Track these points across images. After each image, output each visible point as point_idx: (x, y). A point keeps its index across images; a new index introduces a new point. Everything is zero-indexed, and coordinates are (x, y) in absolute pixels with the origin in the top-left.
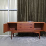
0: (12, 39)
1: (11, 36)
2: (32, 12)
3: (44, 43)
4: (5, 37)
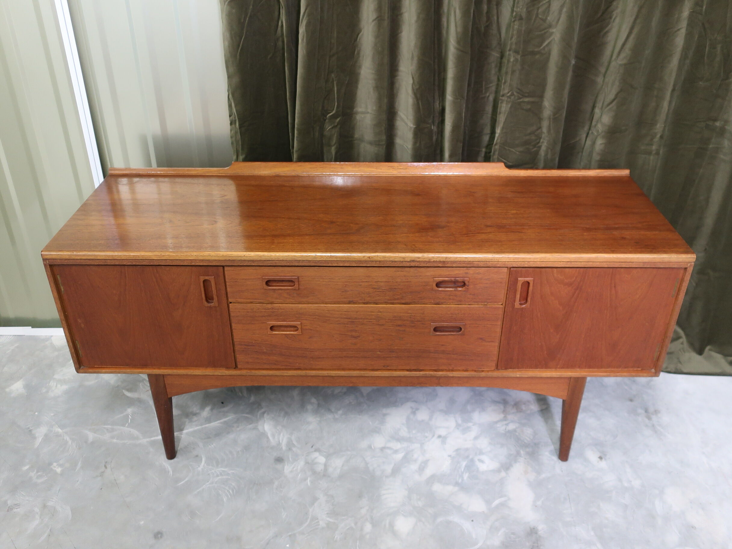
0: (171, 454)
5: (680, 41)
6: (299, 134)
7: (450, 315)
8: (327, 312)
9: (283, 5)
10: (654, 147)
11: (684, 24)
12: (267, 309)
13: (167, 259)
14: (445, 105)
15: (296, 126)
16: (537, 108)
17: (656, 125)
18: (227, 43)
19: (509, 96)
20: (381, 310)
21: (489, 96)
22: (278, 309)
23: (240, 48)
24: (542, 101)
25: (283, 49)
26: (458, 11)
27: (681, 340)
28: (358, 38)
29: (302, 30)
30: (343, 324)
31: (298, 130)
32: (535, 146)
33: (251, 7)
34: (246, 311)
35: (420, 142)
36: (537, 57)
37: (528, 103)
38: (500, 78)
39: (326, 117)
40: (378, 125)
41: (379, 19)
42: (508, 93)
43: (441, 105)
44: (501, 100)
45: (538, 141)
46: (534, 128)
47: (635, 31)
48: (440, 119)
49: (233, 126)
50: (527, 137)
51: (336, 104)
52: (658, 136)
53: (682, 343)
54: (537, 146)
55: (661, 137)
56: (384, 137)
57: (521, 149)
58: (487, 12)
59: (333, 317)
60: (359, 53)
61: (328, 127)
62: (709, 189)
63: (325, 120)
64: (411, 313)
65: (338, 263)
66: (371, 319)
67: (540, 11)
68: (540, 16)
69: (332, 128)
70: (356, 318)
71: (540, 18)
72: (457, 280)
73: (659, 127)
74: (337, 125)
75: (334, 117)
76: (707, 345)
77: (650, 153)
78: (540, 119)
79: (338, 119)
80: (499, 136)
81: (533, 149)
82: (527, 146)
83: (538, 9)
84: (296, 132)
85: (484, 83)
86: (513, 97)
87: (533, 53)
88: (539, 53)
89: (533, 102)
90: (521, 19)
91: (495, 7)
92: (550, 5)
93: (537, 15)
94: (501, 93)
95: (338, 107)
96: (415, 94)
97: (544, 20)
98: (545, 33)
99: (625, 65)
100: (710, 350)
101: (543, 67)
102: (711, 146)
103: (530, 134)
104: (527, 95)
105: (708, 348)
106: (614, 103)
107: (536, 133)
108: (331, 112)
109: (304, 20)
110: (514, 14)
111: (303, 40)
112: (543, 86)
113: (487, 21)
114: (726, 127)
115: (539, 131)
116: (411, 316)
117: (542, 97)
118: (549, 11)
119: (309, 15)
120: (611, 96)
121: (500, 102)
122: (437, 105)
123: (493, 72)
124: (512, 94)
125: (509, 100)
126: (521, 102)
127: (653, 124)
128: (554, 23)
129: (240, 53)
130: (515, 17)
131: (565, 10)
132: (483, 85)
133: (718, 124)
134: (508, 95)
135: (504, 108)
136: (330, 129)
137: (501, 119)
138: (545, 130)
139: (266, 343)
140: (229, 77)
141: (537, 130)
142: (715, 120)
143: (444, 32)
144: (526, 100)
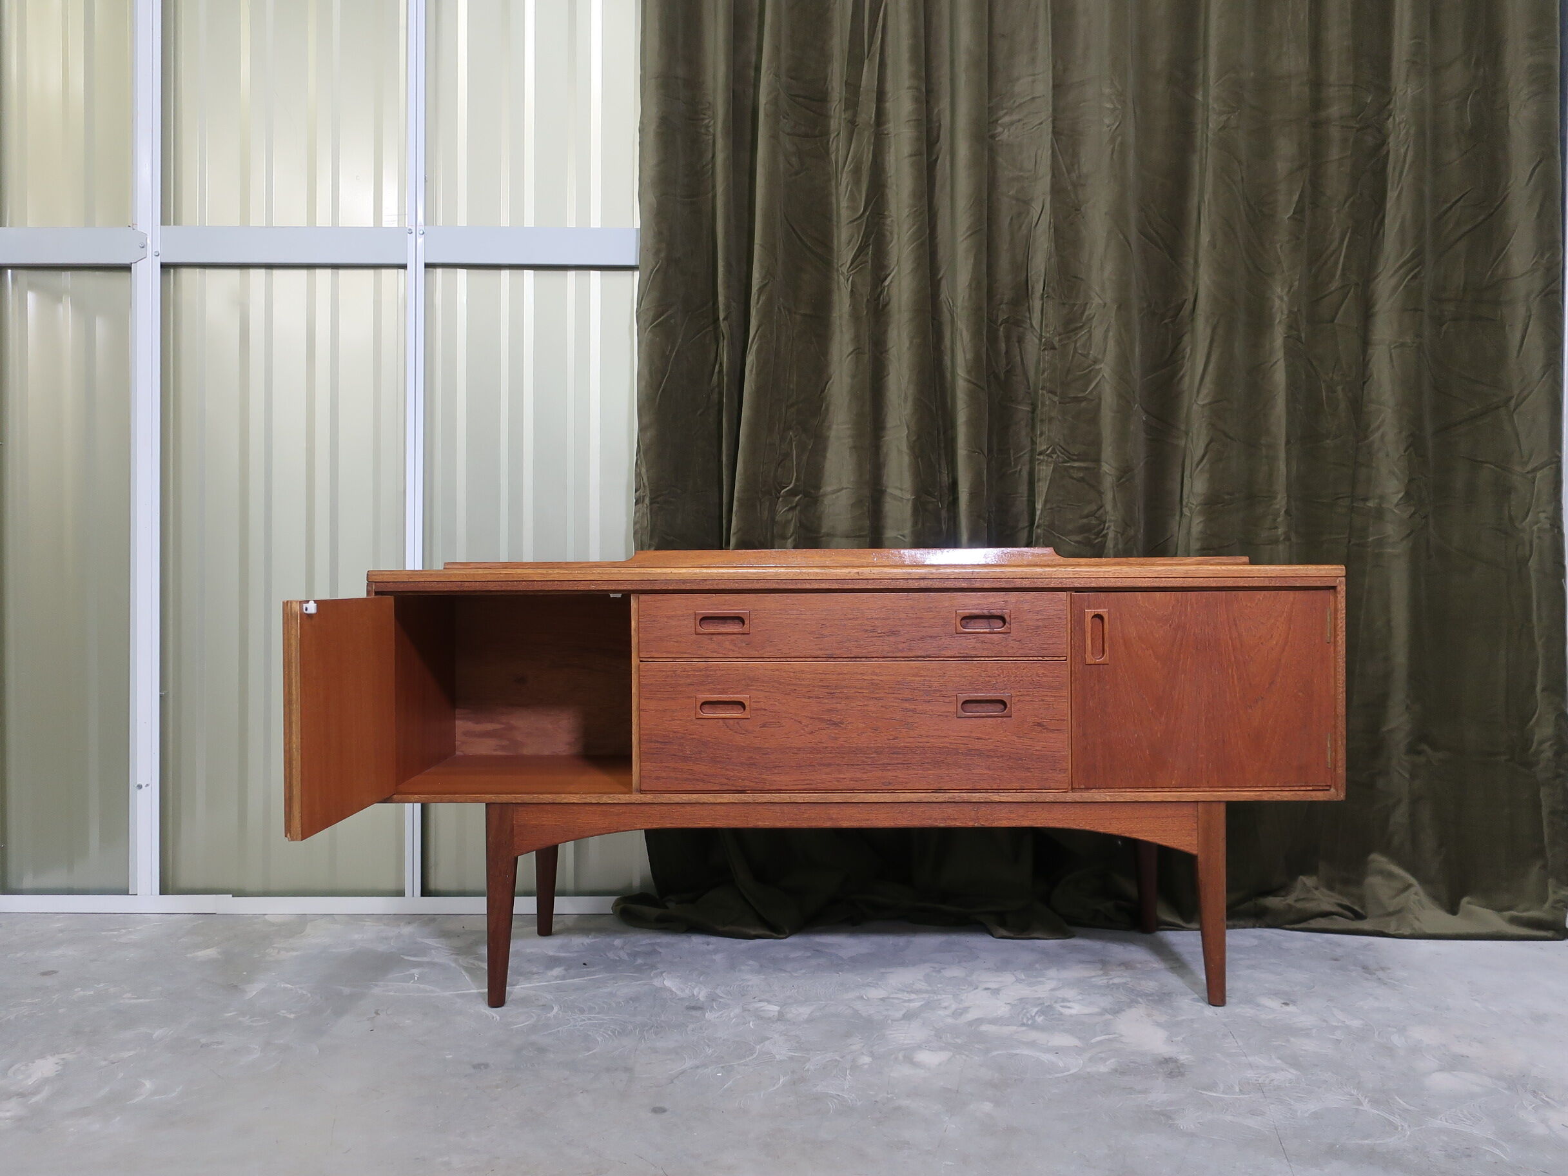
0: (497, 997)
1: (479, 905)
2: (1023, 292)
3: (1334, 1099)
4: (316, 938)
5: (1280, 376)
6: (741, 505)
7: (987, 679)
8: (792, 674)
9: (724, 331)
10: (1280, 531)
11: (1279, 356)
12: (697, 671)
13: (553, 579)
14: (957, 475)
15: (736, 495)
16: (1092, 480)
17: (1275, 498)
18: (643, 383)
19: (1050, 453)
20: (877, 671)
21: (1021, 470)
22: (715, 671)
23: (661, 389)
24: (1100, 467)
25: (720, 402)
26: (965, 333)
27: (1412, 890)
28: (827, 388)
29: (750, 359)
30: (816, 698)
31: (738, 501)
32: (1098, 534)
33: (680, 340)
34: (664, 673)
35: (923, 524)
36: (1084, 404)
37: (1079, 469)
38: (1034, 439)
39: (779, 493)
40: (858, 503)
41: (857, 352)
42: (1048, 449)
43: (950, 476)
44: (1038, 460)
45: (1102, 526)
46: (1094, 507)
47: (1214, 358)
48: (951, 498)
49: (640, 505)
50: (1085, 521)
51: (795, 475)
52: (1283, 512)
53: (1416, 894)
54: (1101, 535)
55: (1287, 512)
56: (867, 523)
57: (1078, 538)
58: (1007, 352)
59: (801, 685)
60: (827, 409)
61: (781, 509)
62: (1387, 608)
63: (778, 498)
64: (924, 676)
65: (810, 583)
66: (861, 688)
67: (1078, 345)
68: (1080, 352)
69: (789, 510)
70: (837, 687)
71: (1080, 354)
72: (992, 612)
73: (1281, 502)
74: (796, 506)
75: (793, 493)
76: (1462, 897)
77: (1276, 542)
78: (1100, 494)
79: (798, 498)
80: (1041, 513)
81: (1096, 539)
82: (1086, 535)
83: (1076, 342)
84: (735, 503)
85: (1012, 452)
86: (1055, 456)
87: (1077, 400)
88: (1084, 399)
89: (1086, 469)
90: (1054, 348)
91: (1017, 344)
92: (1091, 335)
93: (1075, 348)
94: (1038, 451)
95: (797, 479)
96: (912, 448)
97: (1086, 356)
98: (1090, 371)
99: (1210, 404)
100: (1469, 903)
101: (1094, 418)
102: (1370, 539)
103: (1087, 517)
104: (1075, 457)
105: (1465, 900)
106: (1205, 461)
107: (1096, 515)
108: (787, 487)
109: (754, 344)
110: (1043, 340)
111: (751, 371)
112: (1097, 443)
113: (1007, 366)
114: (1383, 506)
115: (1101, 511)
116: (924, 680)
117: (1097, 460)
118: (1091, 345)
119: (760, 338)
120: (1199, 452)
121: (1037, 463)
122: (945, 479)
123: (1023, 433)
124: (1053, 452)
125: (1050, 459)
126: (1070, 467)
127: (1272, 497)
128: (1100, 357)
129: (660, 395)
130: (1045, 344)
131: (1111, 334)
132: (1012, 455)
133: (1371, 504)
134: (1048, 452)
135: (1045, 471)
136: (785, 511)
137: (1042, 488)
138: (1109, 507)
139: (693, 737)
140: (642, 430)
141: (1098, 510)
142: (1366, 499)
143: (948, 375)
144: (1076, 464)
